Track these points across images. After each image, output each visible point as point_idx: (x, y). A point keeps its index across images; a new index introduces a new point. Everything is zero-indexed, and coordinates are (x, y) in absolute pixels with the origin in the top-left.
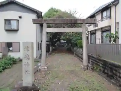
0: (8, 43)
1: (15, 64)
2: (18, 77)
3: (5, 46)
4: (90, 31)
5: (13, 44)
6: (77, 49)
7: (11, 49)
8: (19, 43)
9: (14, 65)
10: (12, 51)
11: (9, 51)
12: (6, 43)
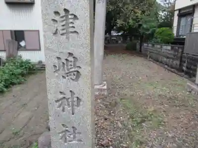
0: (15, 31)
1: (33, 73)
2: (38, 107)
3: (10, 38)
4: (180, 10)
5: (26, 34)
6: (153, 45)
7: (23, 44)
8: (38, 31)
9: (32, 77)
10: (25, 49)
11: (19, 48)
12: (11, 31)
